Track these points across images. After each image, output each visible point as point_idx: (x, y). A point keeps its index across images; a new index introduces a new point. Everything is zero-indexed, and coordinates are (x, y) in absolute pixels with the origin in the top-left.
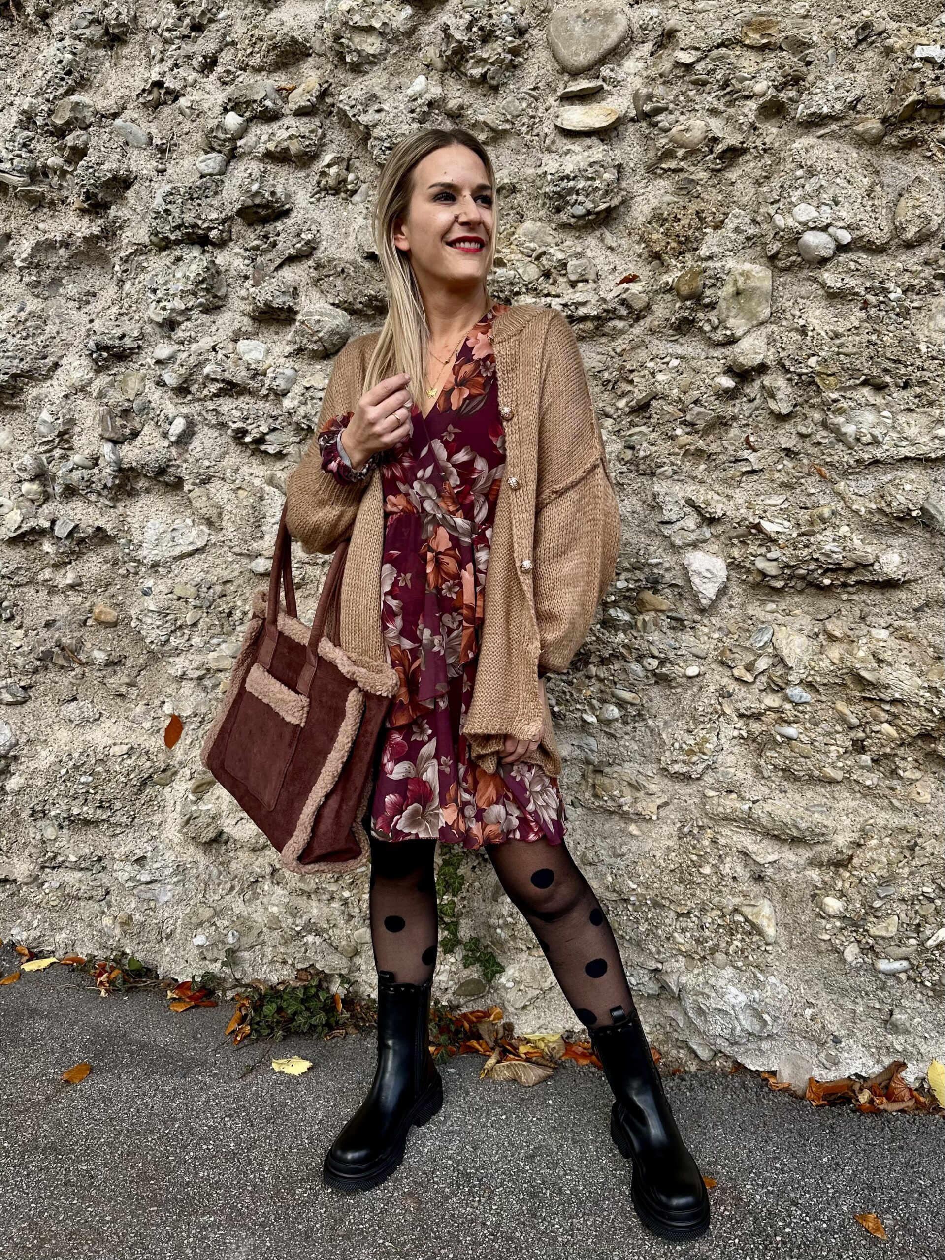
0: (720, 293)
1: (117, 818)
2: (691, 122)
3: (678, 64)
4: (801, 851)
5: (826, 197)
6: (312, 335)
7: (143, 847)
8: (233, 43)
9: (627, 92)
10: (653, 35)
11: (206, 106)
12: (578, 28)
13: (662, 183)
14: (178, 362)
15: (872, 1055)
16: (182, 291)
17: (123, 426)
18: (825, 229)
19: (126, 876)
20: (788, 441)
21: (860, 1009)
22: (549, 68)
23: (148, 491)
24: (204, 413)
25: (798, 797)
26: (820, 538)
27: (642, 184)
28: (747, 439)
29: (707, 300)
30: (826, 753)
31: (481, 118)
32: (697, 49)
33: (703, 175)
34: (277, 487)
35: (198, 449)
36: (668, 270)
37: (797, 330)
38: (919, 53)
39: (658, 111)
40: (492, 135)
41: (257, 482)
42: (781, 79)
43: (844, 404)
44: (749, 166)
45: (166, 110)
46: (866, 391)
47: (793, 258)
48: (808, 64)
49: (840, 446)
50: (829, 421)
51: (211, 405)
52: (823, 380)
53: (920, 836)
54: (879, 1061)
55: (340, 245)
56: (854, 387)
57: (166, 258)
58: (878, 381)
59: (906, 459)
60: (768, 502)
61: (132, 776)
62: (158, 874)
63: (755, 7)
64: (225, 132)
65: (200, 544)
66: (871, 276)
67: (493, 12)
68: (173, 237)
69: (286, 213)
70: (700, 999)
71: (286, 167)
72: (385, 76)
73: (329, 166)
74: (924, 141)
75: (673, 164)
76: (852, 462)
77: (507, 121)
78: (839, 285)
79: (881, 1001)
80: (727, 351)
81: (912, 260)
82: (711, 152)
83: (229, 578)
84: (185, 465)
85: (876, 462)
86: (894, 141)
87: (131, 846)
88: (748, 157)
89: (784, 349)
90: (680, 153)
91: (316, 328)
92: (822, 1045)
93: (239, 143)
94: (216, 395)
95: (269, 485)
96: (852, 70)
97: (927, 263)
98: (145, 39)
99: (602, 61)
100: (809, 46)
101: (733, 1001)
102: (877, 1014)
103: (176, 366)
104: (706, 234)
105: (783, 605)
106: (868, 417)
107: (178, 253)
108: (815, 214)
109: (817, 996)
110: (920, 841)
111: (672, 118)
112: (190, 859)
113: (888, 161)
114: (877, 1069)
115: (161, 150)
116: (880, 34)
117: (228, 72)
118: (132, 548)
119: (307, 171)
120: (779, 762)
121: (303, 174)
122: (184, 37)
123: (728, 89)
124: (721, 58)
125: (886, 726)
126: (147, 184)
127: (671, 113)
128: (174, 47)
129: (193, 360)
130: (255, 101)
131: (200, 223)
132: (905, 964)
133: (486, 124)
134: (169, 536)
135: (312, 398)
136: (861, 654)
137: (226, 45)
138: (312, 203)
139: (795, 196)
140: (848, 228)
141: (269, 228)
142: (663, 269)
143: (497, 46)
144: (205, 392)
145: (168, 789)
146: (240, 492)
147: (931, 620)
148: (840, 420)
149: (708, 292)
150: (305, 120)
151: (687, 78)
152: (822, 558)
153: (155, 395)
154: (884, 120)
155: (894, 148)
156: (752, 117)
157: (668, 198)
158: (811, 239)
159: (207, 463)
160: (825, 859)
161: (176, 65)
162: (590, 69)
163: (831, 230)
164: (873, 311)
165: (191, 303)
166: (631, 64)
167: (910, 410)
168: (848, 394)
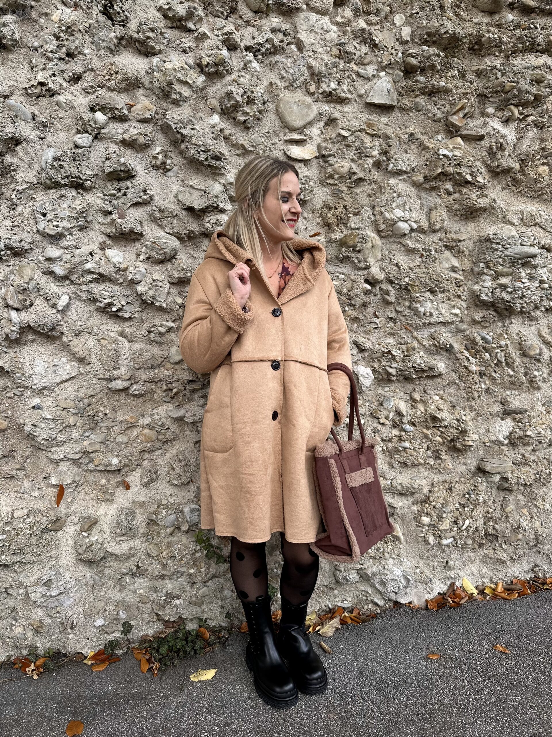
0: (364, 245)
1: (27, 559)
2: (343, 163)
3: (339, 135)
4: (409, 498)
5: (407, 207)
6: (160, 250)
7: (47, 574)
8: (92, 70)
9: (315, 143)
10: (324, 119)
11: (75, 104)
12: (295, 108)
13: (326, 190)
14: (64, 260)
15: (442, 582)
16: (69, 216)
17: (25, 300)
18: (406, 221)
19: (39, 595)
20: (393, 315)
21: (436, 564)
22: (276, 124)
23: (33, 341)
24: (78, 292)
25: (406, 474)
26: (414, 357)
27: (317, 189)
28: (375, 313)
29: (358, 248)
30: (419, 453)
31: (240, 142)
32: (349, 130)
33: (345, 188)
34: (125, 337)
35: (74, 315)
36: (333, 231)
37: (394, 265)
38: (441, 152)
39: (330, 155)
40: (244, 152)
41: (113, 335)
42: (381, 151)
43: (421, 299)
44: (367, 188)
45: (44, 101)
46: (428, 293)
47: (389, 232)
48: (390, 146)
49: (416, 317)
50: (412, 306)
51: (85, 288)
52: (412, 288)
53: (451, 483)
54: (445, 585)
55: (164, 200)
56: (424, 292)
57: (53, 194)
58: (434, 289)
59: (441, 322)
60: (386, 341)
61: (35, 529)
62: (63, 588)
63: (367, 116)
64: (95, 123)
65: (73, 374)
66: (424, 244)
67: (254, 90)
68: (63, 182)
69: (133, 177)
70: (383, 577)
71: (130, 150)
72: (190, 110)
73: (158, 154)
74: (439, 188)
75: (331, 182)
76: (421, 324)
77: (253, 146)
78: (414, 246)
79: (443, 558)
80: (365, 272)
81: (434, 238)
82: (350, 178)
83: (92, 394)
84: (66, 325)
85: (430, 324)
86: (427, 186)
87: (38, 575)
88: (365, 183)
89: (389, 273)
90: (336, 176)
91: (164, 246)
92: (426, 584)
93: (103, 131)
94: (90, 282)
95: (119, 336)
96: (406, 152)
97: (440, 240)
98: (27, 53)
99: (304, 127)
100: (390, 139)
101: (397, 574)
102: (442, 564)
103: (62, 263)
104: (350, 217)
105: (392, 388)
106: (429, 305)
107: (63, 192)
108: (403, 214)
109: (418, 562)
110: (453, 485)
111: (335, 160)
112: (81, 574)
113: (423, 195)
114: (446, 588)
115: (44, 125)
116: (417, 139)
117: (92, 87)
118: (23, 379)
119: (143, 154)
120: (401, 460)
121: (139, 155)
122: (60, 59)
123: (359, 151)
124: (358, 136)
125: (438, 437)
126: (33, 145)
127: (335, 157)
128: (54, 63)
129: (76, 260)
130: (117, 109)
131: (81, 175)
132: (452, 539)
133: (243, 146)
134: (51, 370)
135: (157, 286)
136: (432, 407)
137: (88, 70)
138: (146, 173)
139: (394, 205)
140: (415, 222)
141: (122, 184)
142: (330, 231)
143: (255, 107)
144: (82, 279)
145: (61, 532)
146: (102, 341)
147: (450, 390)
148: (418, 305)
149: (359, 245)
150: (146, 125)
151: (343, 143)
152: (417, 366)
153: (43, 281)
154: (425, 177)
155: (426, 189)
156: (370, 166)
157: (329, 197)
158: (401, 224)
159: (80, 323)
160: (419, 500)
161: (54, 75)
162: (300, 130)
163: (409, 222)
164: (424, 259)
165: (73, 225)
166: (315, 131)
167: (443, 302)
168: (422, 294)
